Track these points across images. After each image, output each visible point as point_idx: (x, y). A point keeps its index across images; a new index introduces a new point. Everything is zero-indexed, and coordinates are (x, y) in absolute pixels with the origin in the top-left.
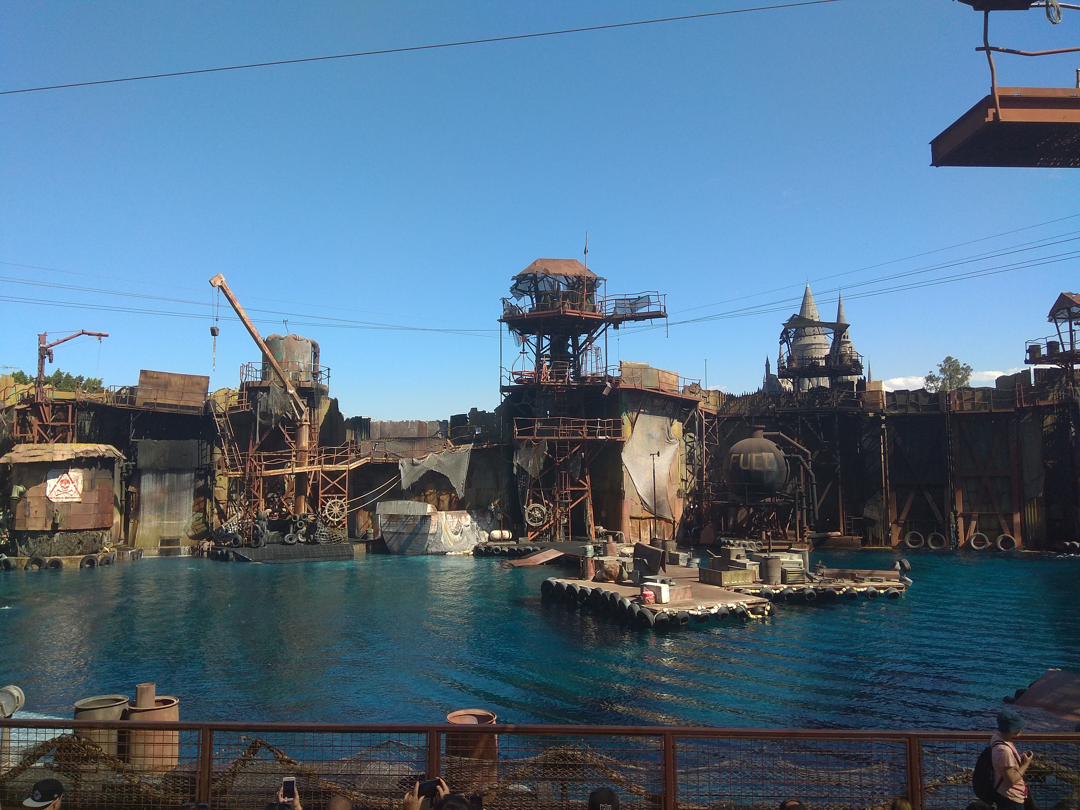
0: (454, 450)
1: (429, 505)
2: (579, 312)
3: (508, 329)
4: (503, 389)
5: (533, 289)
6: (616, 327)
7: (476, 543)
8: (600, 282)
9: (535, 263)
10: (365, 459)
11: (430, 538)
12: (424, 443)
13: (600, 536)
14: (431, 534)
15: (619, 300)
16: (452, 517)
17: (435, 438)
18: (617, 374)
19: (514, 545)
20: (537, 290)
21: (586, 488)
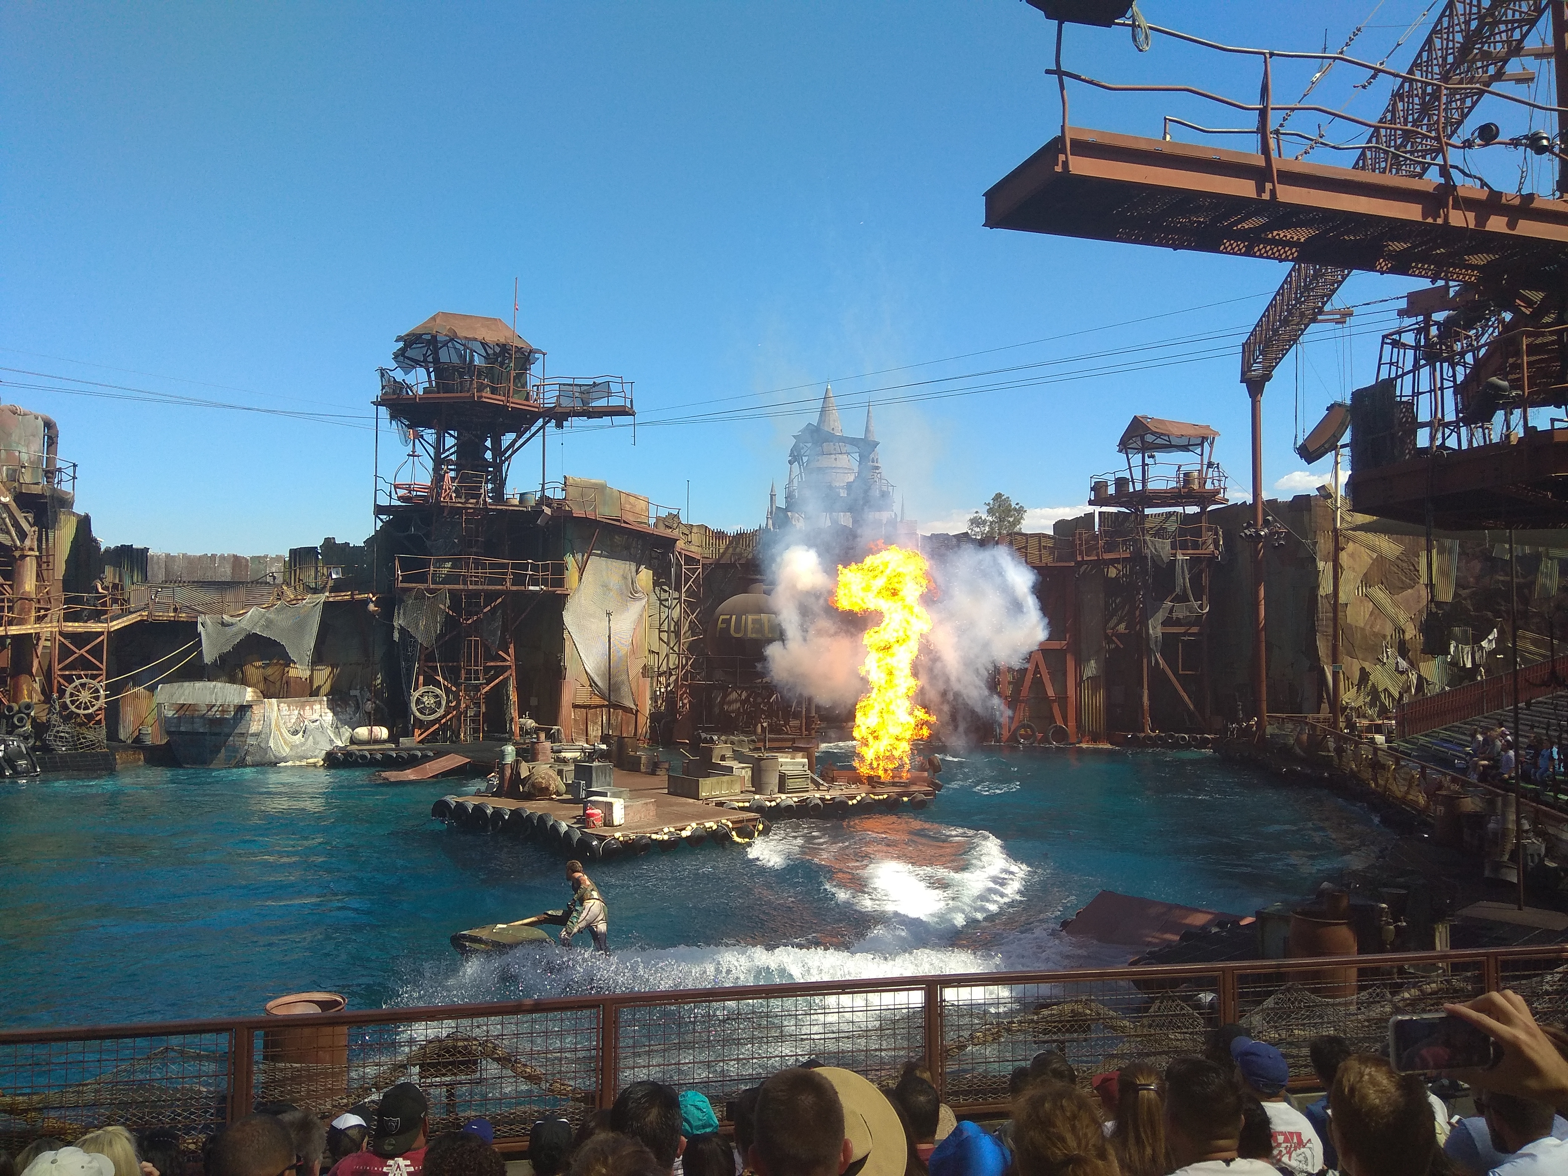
0: (294, 602)
1: (249, 689)
2: (503, 398)
3: (388, 417)
4: (379, 510)
5: (430, 359)
6: (559, 425)
7: (329, 748)
8: (537, 355)
9: (434, 319)
10: (138, 614)
11: (251, 741)
12: (242, 592)
13: (527, 733)
14: (252, 735)
15: (564, 385)
16: (289, 707)
17: (261, 583)
18: (560, 495)
19: (392, 750)
20: (436, 361)
21: (508, 663)
